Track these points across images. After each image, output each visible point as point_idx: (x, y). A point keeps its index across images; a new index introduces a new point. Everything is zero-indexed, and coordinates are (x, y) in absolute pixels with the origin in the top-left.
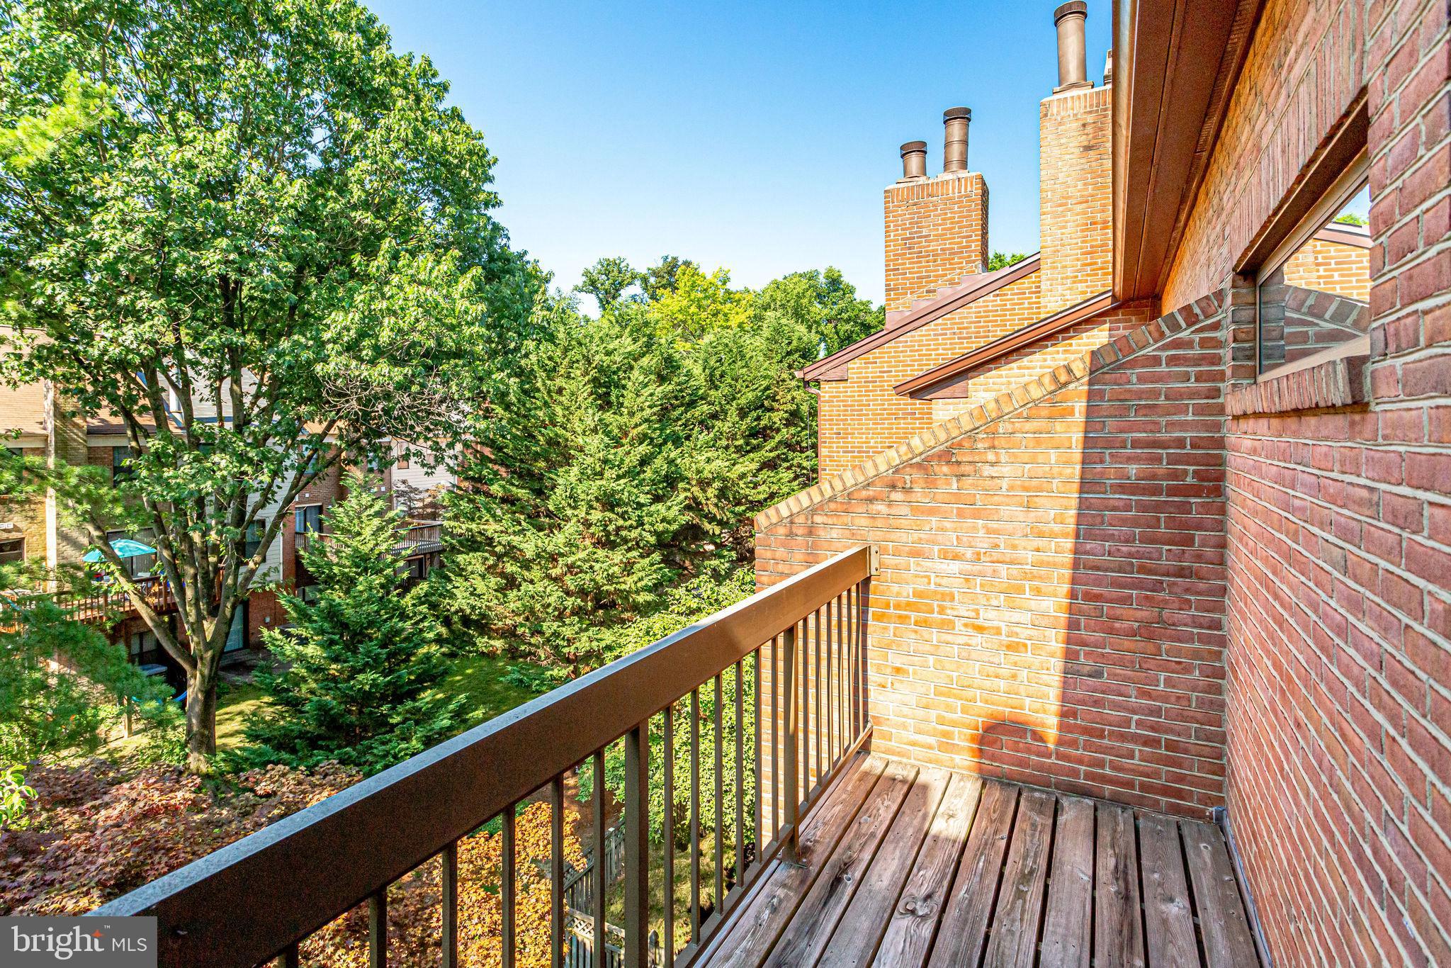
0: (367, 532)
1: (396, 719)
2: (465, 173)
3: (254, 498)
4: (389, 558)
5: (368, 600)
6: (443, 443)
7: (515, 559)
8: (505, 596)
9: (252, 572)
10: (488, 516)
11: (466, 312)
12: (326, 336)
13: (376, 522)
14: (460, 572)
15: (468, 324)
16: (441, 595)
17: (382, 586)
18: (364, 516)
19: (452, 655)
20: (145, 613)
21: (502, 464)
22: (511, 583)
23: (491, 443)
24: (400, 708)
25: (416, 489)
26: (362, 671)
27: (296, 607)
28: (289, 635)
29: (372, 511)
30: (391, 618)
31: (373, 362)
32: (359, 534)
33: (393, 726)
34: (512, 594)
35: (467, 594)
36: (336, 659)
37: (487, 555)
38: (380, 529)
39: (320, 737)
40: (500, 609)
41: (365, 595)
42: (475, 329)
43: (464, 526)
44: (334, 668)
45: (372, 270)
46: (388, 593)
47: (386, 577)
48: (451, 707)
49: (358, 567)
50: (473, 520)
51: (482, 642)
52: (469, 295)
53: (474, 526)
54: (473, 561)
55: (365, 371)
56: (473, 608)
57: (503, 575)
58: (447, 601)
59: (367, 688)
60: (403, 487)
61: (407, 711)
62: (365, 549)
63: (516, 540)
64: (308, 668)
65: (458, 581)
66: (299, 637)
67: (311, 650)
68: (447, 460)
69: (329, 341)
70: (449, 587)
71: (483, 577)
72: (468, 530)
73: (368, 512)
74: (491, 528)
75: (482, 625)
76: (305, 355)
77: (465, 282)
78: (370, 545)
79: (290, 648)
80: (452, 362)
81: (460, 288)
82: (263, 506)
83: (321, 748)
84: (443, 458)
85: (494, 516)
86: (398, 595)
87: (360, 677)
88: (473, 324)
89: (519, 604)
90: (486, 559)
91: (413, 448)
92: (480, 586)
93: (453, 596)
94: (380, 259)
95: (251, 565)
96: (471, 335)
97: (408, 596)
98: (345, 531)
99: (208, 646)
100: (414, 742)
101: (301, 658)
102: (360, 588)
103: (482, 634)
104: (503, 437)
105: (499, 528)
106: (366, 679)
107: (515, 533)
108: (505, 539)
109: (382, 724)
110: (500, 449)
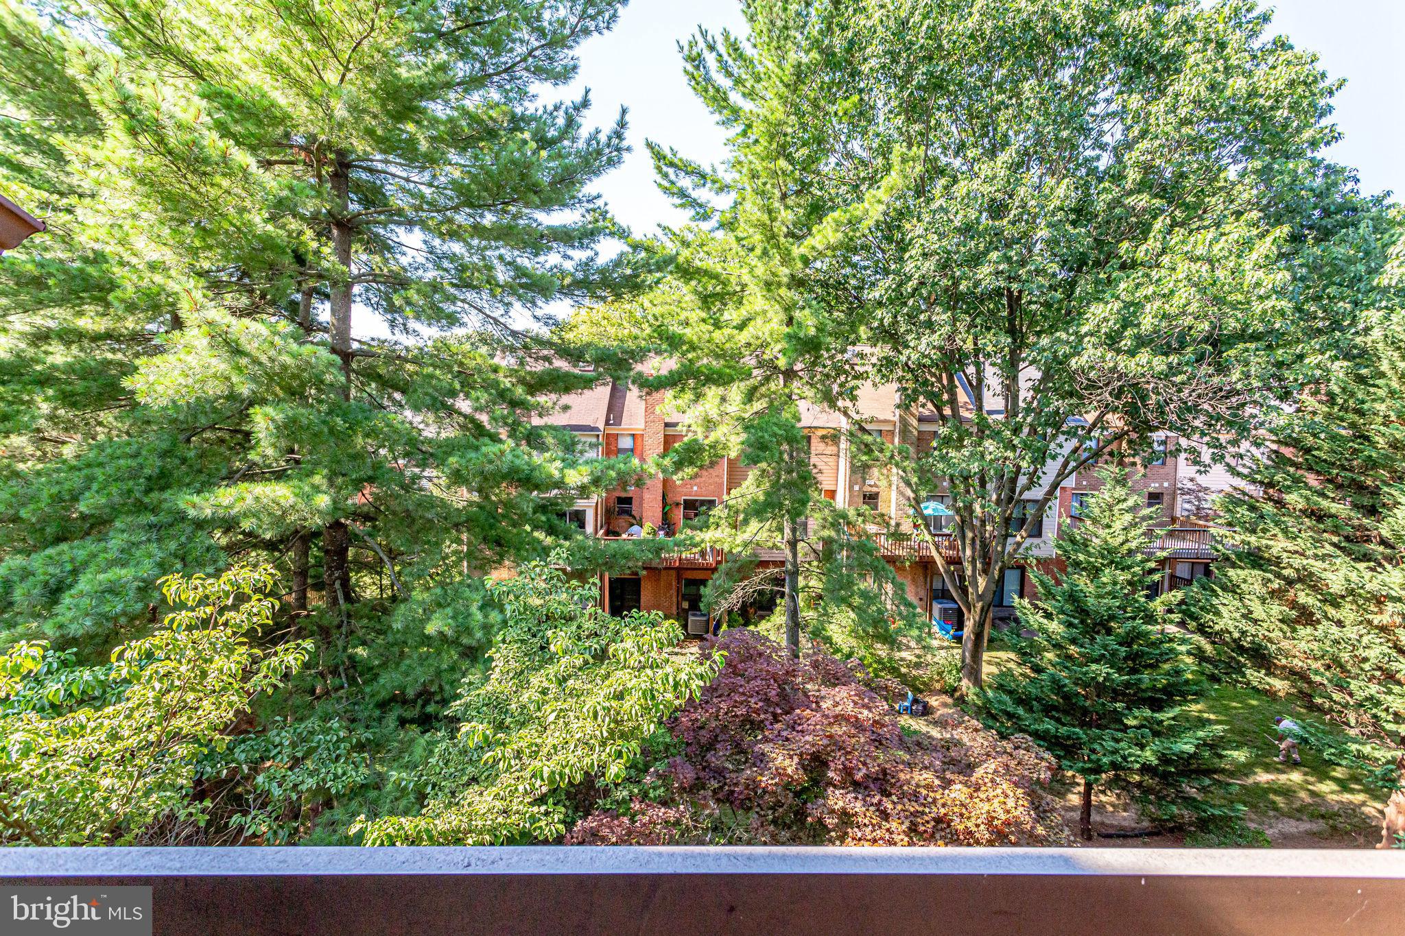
0: (1117, 526)
1: (1131, 722)
2: (1281, 114)
3: (1022, 480)
4: (1139, 557)
5: (1108, 593)
6: (1223, 438)
7: (1315, 588)
8: (1294, 630)
9: (1019, 544)
10: (1277, 531)
11: (1258, 284)
12: (1084, 330)
13: (1128, 517)
14: (1232, 589)
15: (1260, 297)
16: (1202, 609)
17: (1130, 583)
18: (1116, 509)
19: (1214, 678)
20: (939, 562)
21: (1310, 469)
22: (1306, 617)
23: (1295, 443)
24: (1136, 712)
25: (1206, 489)
26: (1097, 661)
27: (1042, 583)
28: (1036, 607)
29: (1124, 506)
30: (1134, 618)
31: (1132, 353)
32: (1109, 526)
33: (1127, 727)
34: (1304, 631)
35: (1238, 615)
36: (1074, 641)
37: (1270, 576)
38: (1134, 525)
39: (1055, 708)
40: (1285, 644)
41: (1109, 588)
42: (1269, 304)
43: (1237, 537)
44: (1073, 649)
45: (1140, 255)
46: (1134, 592)
47: (1134, 574)
48: (1200, 734)
49: (1103, 557)
50: (1254, 531)
51: (1254, 676)
52: (1268, 264)
53: (1253, 539)
54: (1250, 579)
55: (1124, 363)
56: (1243, 633)
57: (1293, 605)
58: (1210, 616)
59: (1101, 679)
60: (1190, 485)
61: (1146, 719)
62: (1115, 542)
63: (1316, 566)
64: (1049, 640)
65: (1227, 598)
66: (1045, 611)
67: (1054, 626)
68: (1228, 459)
69: (1086, 335)
70: (1215, 601)
71: (1263, 601)
72: (1243, 542)
73: (1121, 506)
74: (1278, 545)
75: (1261, 657)
76: (1063, 350)
77: (1265, 247)
78: (1121, 539)
79: (1035, 620)
80: (1241, 346)
81: (1254, 256)
82: (1029, 489)
83: (1052, 718)
84: (1223, 457)
85: (1285, 531)
86: (1147, 596)
87: (1094, 667)
88: (1268, 297)
89: (1315, 646)
90: (1269, 580)
91: (1184, 442)
92: (1258, 611)
93: (1218, 613)
94: (1151, 241)
95: (1018, 538)
96: (1264, 312)
97: (1158, 600)
98: (1095, 521)
99: (980, 597)
100: (1148, 753)
101: (1044, 631)
102: (1104, 580)
103: (1258, 667)
104: (1315, 436)
105: (1290, 546)
106: (1101, 670)
107: (1316, 556)
108: (1297, 562)
109: (1116, 719)
110: (1308, 451)
